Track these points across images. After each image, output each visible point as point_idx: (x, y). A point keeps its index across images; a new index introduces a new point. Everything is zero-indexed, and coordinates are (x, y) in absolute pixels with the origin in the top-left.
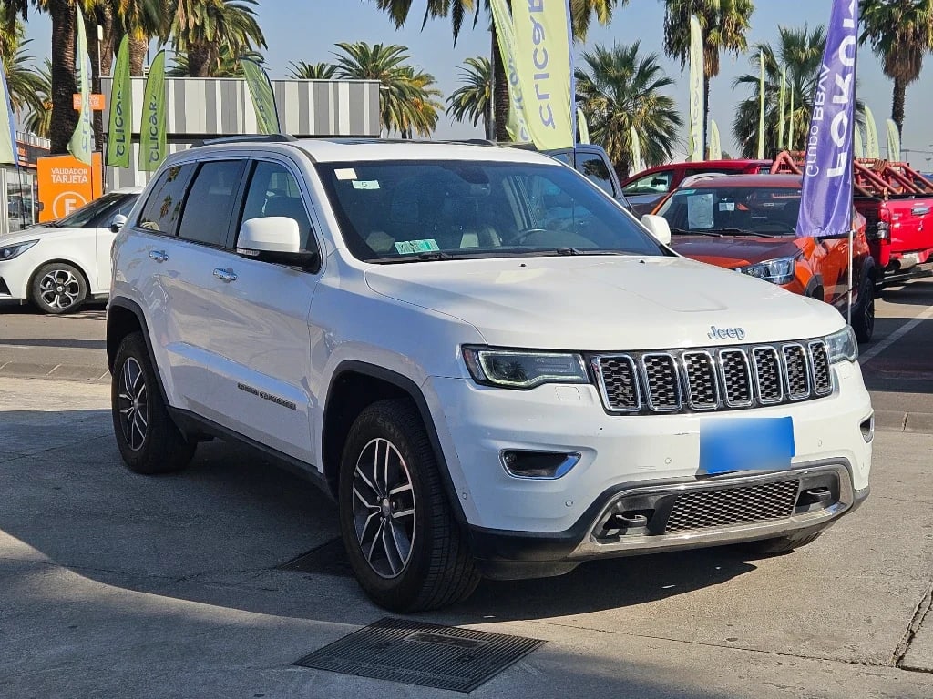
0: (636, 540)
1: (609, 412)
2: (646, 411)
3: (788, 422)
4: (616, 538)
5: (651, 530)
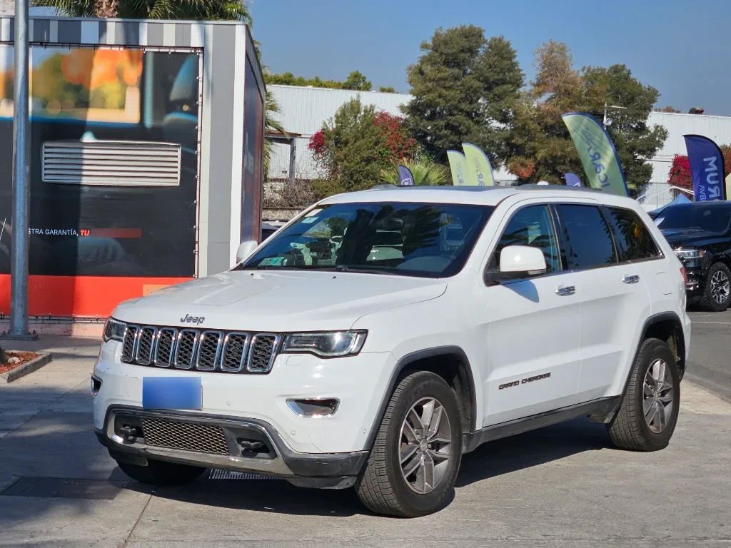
1: (121, 360)
2: (134, 362)
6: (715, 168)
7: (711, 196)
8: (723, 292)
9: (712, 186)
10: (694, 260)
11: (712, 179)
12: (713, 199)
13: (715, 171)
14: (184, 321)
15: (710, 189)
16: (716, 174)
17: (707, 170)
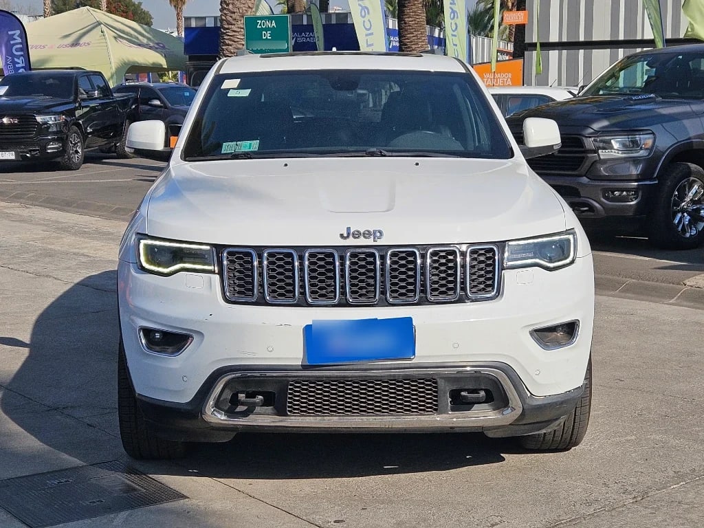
0: (264, 419)
1: (227, 301)
2: (262, 302)
3: (408, 321)
4: (245, 414)
5: (278, 411)
6: (19, 40)
7: (17, 66)
8: (77, 152)
9: (18, 57)
10: (56, 125)
11: (16, 50)
12: (19, 68)
13: (21, 43)
14: (348, 237)
15: (16, 60)
16: (20, 46)
17: (12, 42)
